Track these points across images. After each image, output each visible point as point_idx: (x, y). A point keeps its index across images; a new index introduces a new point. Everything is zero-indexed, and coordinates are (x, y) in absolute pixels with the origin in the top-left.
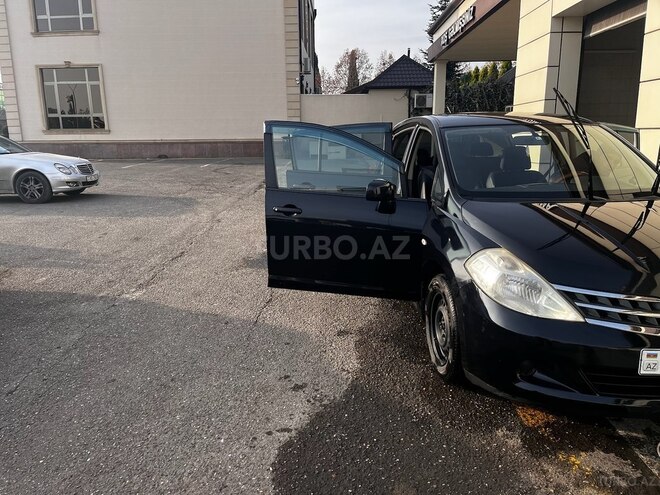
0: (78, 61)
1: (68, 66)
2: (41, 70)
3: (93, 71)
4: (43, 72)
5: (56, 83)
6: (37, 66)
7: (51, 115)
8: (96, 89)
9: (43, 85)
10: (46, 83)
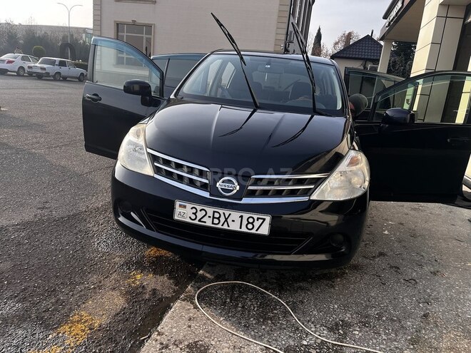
0: (140, 21)
1: (134, 23)
2: (118, 24)
3: (149, 28)
4: (118, 26)
5: (125, 34)
6: (115, 21)
7: (120, 55)
8: (149, 41)
9: (118, 34)
10: (119, 34)
